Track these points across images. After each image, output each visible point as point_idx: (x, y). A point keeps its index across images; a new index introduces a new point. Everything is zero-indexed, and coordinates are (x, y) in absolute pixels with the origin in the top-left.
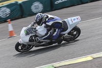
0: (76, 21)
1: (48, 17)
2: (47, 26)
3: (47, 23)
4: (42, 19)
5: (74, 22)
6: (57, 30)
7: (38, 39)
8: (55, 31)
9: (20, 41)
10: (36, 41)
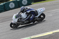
0: (43, 10)
1: (27, 8)
2: (27, 13)
3: (27, 12)
4: (24, 9)
5: (41, 11)
6: (32, 15)
7: (22, 20)
8: (31, 16)
9: (13, 22)
10: (21, 21)
